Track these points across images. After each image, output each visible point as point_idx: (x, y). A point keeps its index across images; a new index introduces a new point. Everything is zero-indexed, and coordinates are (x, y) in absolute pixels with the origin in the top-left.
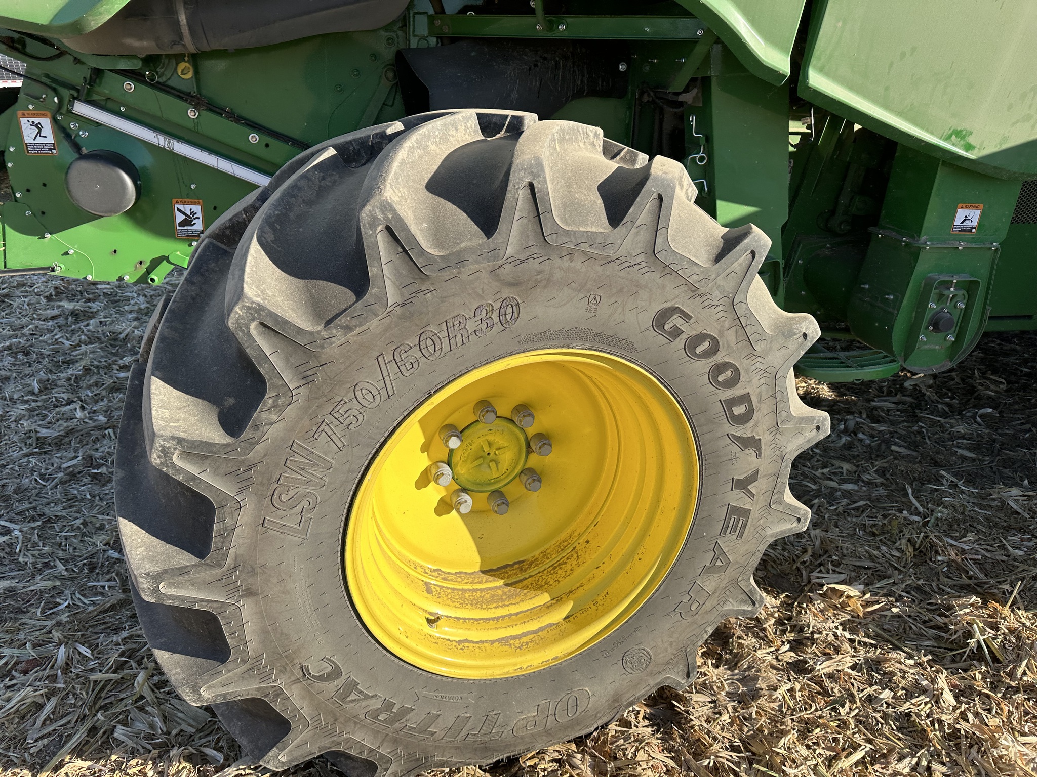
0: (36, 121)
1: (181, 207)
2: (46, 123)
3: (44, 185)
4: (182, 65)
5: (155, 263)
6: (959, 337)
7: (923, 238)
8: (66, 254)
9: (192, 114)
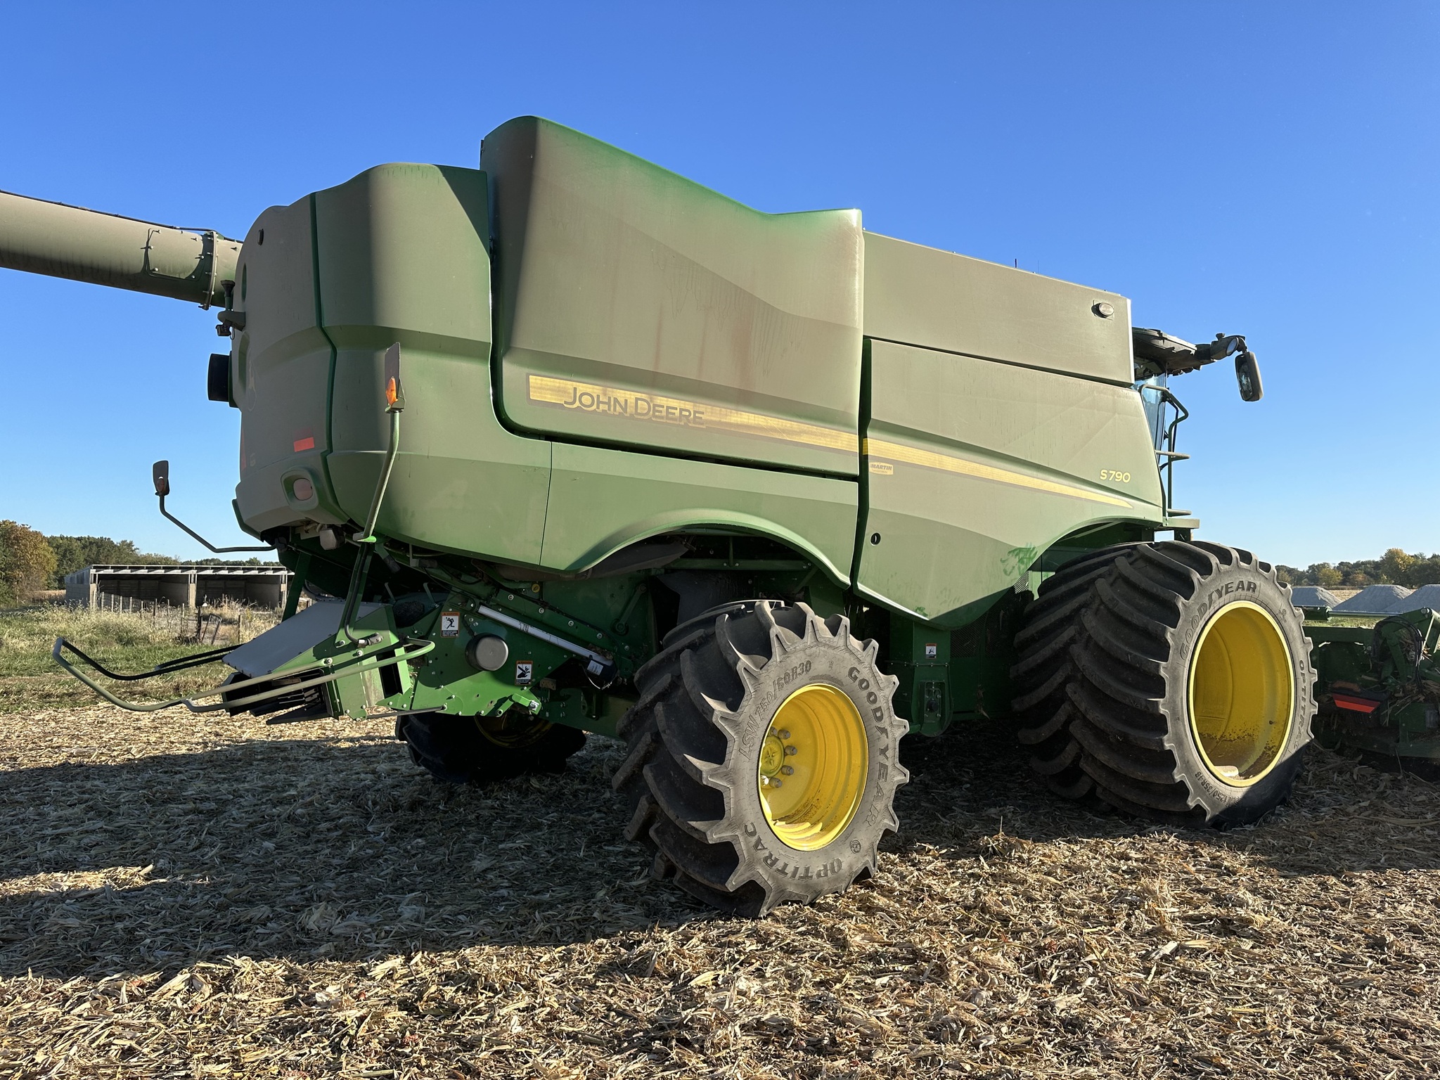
0: (451, 617)
1: (520, 666)
2: (456, 619)
3: (446, 655)
4: (535, 585)
5: (501, 702)
6: (943, 714)
7: (914, 661)
8: (450, 698)
9: (541, 611)
